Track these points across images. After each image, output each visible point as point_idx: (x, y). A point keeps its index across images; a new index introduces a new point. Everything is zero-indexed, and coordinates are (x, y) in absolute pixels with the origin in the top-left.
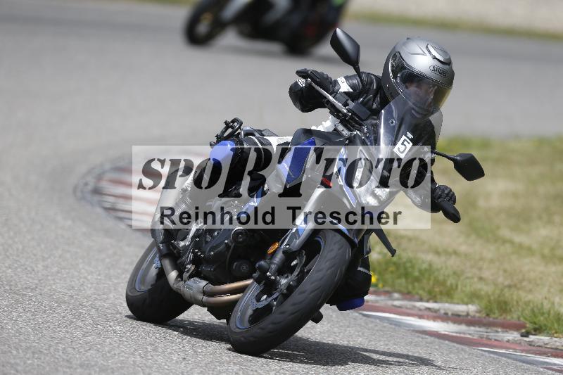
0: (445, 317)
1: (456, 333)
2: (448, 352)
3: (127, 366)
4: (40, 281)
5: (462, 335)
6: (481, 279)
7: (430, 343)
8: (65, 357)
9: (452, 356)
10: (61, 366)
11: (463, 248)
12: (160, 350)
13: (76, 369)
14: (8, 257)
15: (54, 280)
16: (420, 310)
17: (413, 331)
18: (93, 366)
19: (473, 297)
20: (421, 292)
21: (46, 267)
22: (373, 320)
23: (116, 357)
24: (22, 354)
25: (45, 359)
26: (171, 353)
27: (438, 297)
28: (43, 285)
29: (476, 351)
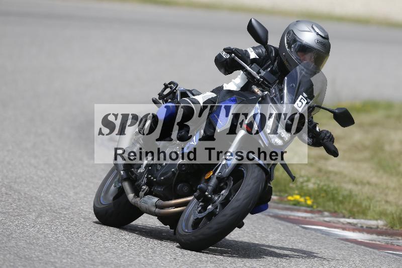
0: (361, 229)
1: (370, 240)
2: (363, 254)
3: (134, 263)
4: (71, 203)
5: (374, 242)
6: (387, 202)
7: (351, 248)
8: (90, 258)
9: (366, 256)
10: (87, 264)
11: (374, 180)
12: (158, 252)
13: (98, 266)
14: (49, 186)
15: (81, 202)
16: (343, 224)
17: (339, 239)
18: (109, 264)
19: (382, 215)
20: (344, 211)
21: (76, 193)
22: (309, 231)
23: (127, 257)
24: (59, 255)
25: (75, 258)
26: (165, 255)
27: (356, 215)
28: (74, 206)
29: (383, 253)
